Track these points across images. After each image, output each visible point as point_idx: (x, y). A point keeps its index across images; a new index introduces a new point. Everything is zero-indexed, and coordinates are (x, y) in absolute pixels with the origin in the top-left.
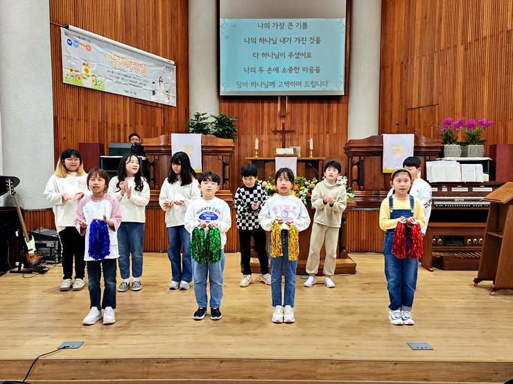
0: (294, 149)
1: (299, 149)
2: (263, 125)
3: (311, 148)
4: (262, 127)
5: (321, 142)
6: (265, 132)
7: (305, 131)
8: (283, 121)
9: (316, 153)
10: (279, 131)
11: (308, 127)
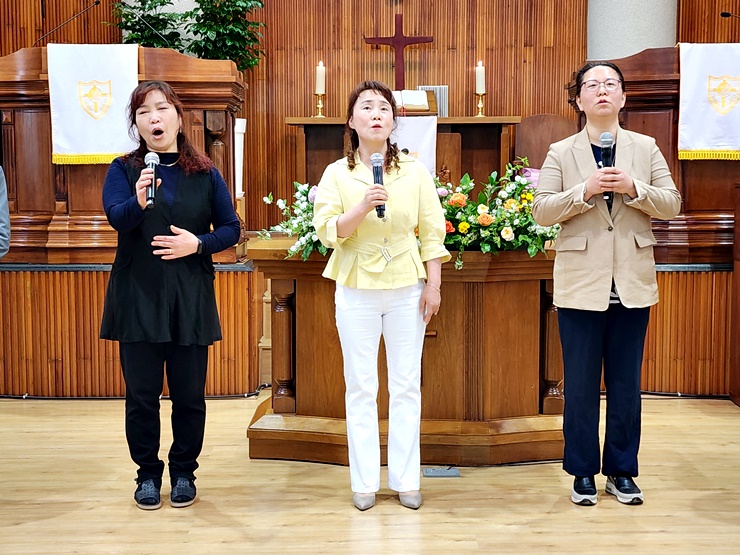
0: (430, 93)
1: (442, 91)
2: (338, 20)
3: (481, 89)
4: (338, 29)
5: (510, 72)
6: (347, 42)
7: (462, 39)
8: (398, 9)
9: (493, 105)
10: (385, 41)
11: (471, 27)
